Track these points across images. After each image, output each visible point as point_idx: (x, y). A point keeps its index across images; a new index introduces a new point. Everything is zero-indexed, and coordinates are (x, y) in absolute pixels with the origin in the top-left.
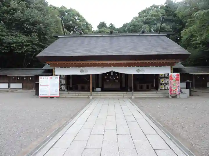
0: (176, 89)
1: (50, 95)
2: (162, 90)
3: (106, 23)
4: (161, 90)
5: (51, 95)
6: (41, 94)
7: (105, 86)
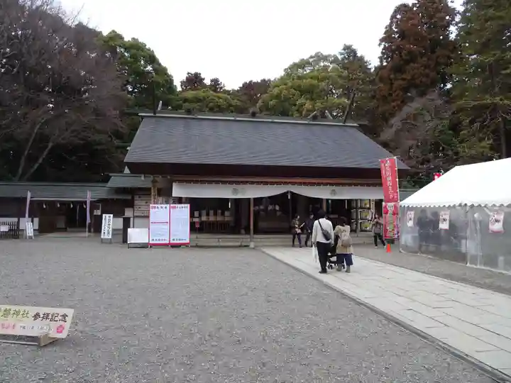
0: (393, 230)
1: (172, 242)
2: (366, 231)
3: (202, 76)
4: (362, 231)
5: (174, 240)
6: (153, 240)
7: (262, 225)
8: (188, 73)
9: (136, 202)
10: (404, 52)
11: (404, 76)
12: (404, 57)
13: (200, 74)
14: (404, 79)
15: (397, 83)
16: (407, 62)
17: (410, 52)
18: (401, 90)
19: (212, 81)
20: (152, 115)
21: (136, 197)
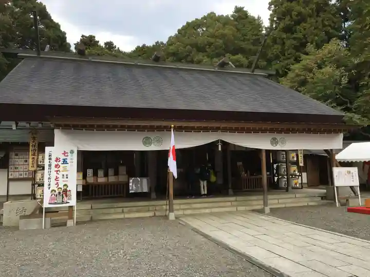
3: (97, 39)
8: (83, 36)
9: (11, 162)
10: (294, 13)
11: (295, 36)
12: (294, 17)
13: (94, 37)
14: (295, 39)
15: (288, 43)
16: (298, 23)
17: (299, 14)
18: (294, 49)
19: (106, 44)
20: (36, 55)
21: (12, 155)
